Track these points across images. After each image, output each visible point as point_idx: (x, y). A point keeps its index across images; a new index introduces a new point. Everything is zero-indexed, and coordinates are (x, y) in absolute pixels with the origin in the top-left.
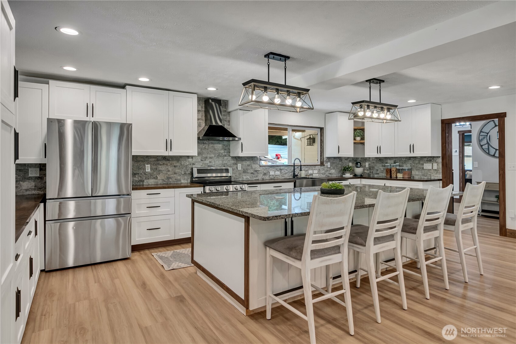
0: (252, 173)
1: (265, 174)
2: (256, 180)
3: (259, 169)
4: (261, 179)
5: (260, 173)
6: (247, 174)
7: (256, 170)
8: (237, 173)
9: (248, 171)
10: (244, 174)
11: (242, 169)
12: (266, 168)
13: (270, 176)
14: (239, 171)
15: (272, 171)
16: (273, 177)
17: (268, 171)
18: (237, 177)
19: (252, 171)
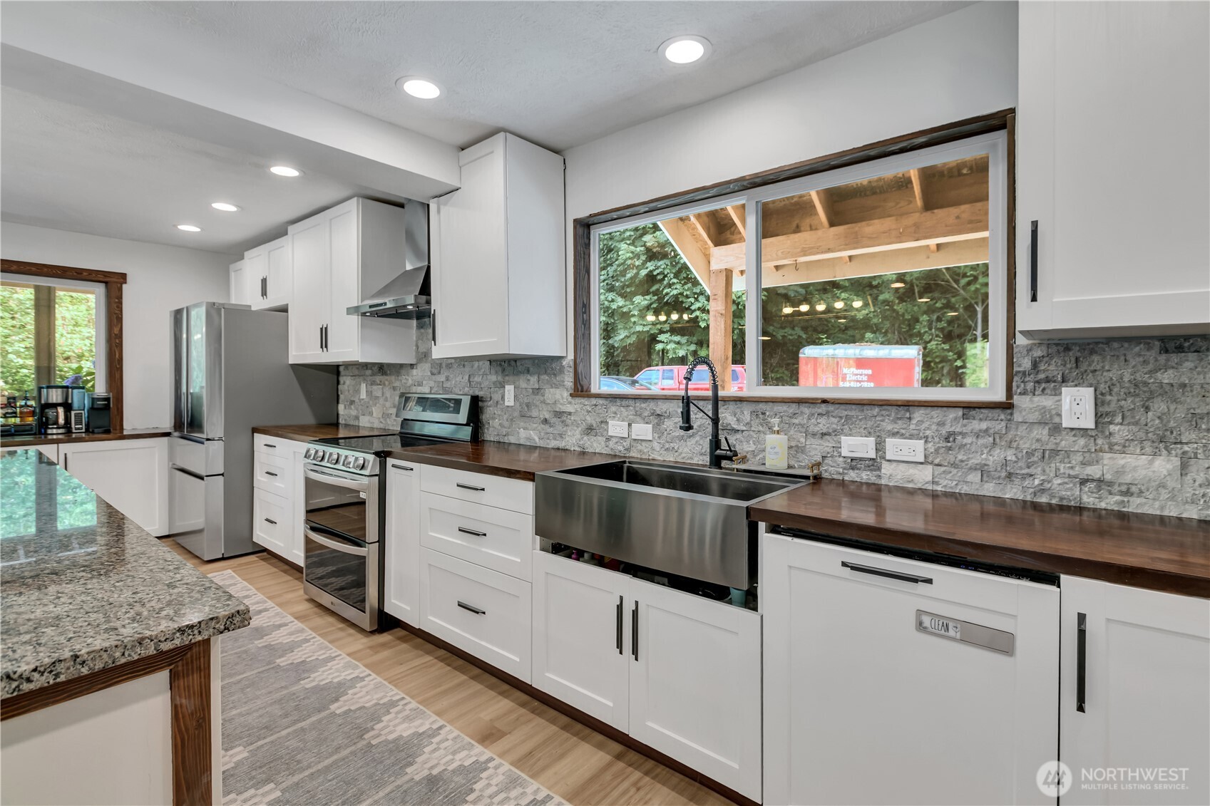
0: (545, 421)
1: (590, 430)
2: (558, 449)
3: (570, 408)
4: (577, 449)
5: (572, 423)
6: (531, 424)
7: (560, 408)
8: (505, 417)
9: (534, 413)
10: (522, 424)
11: (518, 404)
12: (596, 405)
13: (608, 439)
14: (509, 409)
15: (618, 421)
16: (621, 447)
17: (602, 419)
18: (504, 431)
19: (545, 413)
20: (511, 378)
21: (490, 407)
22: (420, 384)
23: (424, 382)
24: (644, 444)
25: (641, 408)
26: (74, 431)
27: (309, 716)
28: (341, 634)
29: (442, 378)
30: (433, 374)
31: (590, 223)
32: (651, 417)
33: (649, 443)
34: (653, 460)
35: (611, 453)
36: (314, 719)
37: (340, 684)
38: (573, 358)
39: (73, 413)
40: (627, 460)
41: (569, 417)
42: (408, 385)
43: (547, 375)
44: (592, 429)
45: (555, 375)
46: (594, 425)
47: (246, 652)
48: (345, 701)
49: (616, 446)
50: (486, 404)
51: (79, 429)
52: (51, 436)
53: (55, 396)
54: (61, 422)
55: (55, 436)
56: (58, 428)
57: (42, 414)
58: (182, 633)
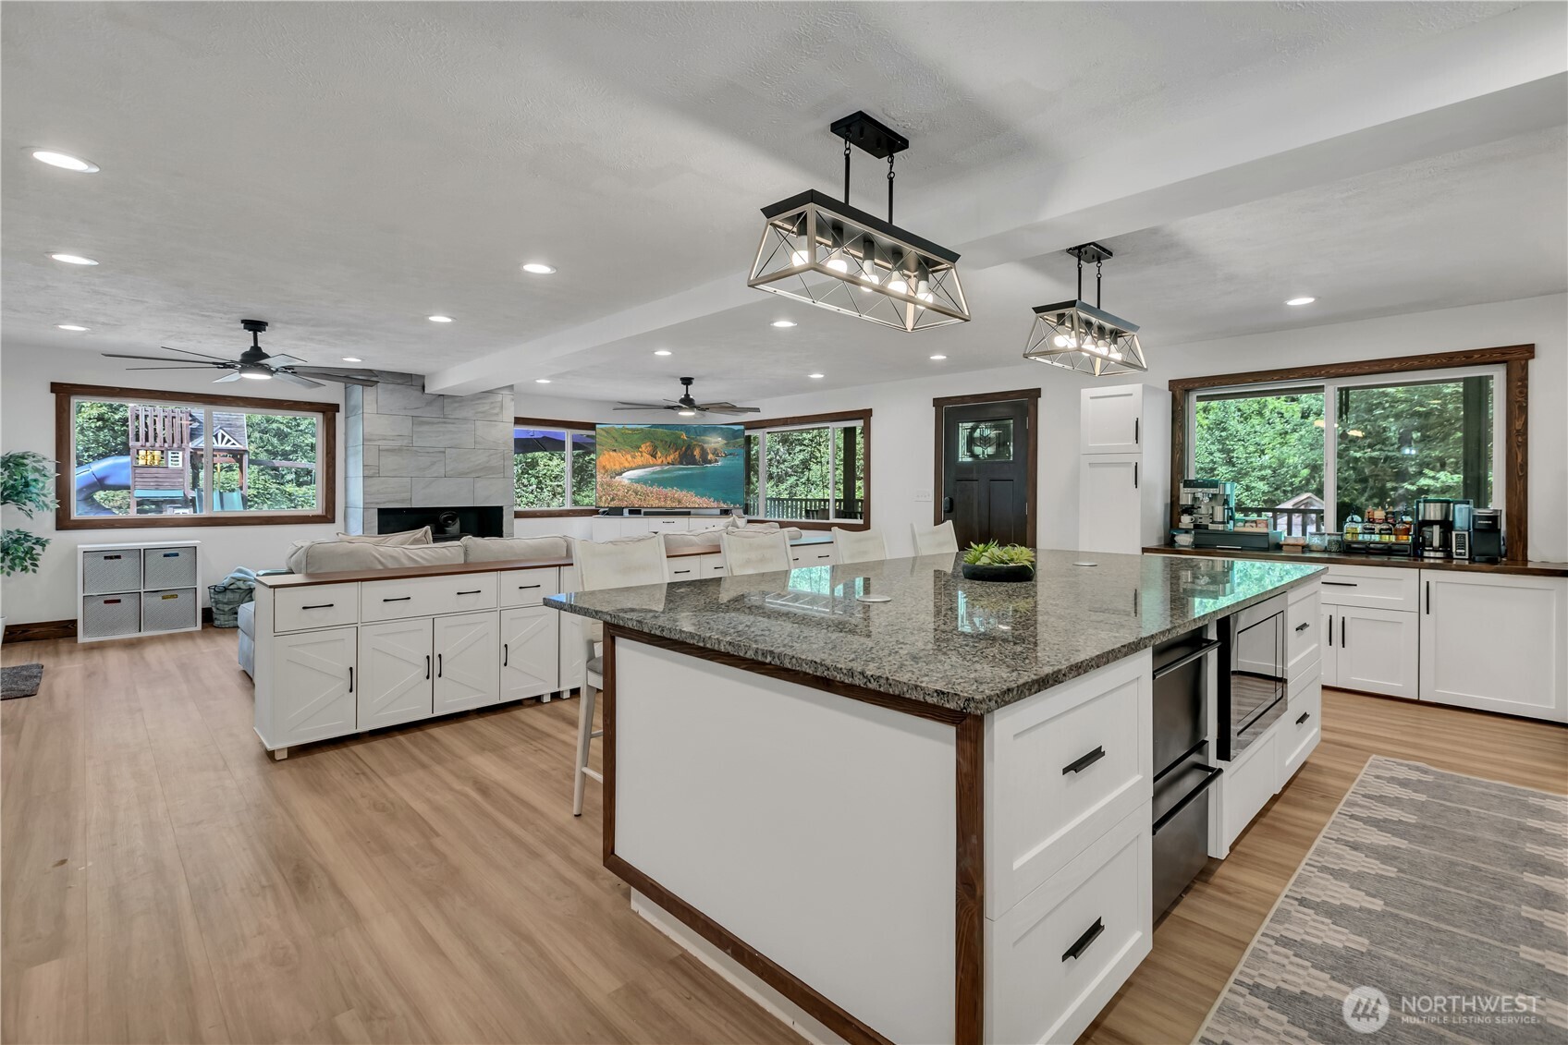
26: (1455, 556)
39: (1454, 533)
47: (1495, 908)
51: (1460, 554)
52: (1426, 561)
53: (1433, 512)
54: (1436, 543)
55: (1432, 561)
56: (1435, 550)
57: (1419, 532)
58: (938, 695)
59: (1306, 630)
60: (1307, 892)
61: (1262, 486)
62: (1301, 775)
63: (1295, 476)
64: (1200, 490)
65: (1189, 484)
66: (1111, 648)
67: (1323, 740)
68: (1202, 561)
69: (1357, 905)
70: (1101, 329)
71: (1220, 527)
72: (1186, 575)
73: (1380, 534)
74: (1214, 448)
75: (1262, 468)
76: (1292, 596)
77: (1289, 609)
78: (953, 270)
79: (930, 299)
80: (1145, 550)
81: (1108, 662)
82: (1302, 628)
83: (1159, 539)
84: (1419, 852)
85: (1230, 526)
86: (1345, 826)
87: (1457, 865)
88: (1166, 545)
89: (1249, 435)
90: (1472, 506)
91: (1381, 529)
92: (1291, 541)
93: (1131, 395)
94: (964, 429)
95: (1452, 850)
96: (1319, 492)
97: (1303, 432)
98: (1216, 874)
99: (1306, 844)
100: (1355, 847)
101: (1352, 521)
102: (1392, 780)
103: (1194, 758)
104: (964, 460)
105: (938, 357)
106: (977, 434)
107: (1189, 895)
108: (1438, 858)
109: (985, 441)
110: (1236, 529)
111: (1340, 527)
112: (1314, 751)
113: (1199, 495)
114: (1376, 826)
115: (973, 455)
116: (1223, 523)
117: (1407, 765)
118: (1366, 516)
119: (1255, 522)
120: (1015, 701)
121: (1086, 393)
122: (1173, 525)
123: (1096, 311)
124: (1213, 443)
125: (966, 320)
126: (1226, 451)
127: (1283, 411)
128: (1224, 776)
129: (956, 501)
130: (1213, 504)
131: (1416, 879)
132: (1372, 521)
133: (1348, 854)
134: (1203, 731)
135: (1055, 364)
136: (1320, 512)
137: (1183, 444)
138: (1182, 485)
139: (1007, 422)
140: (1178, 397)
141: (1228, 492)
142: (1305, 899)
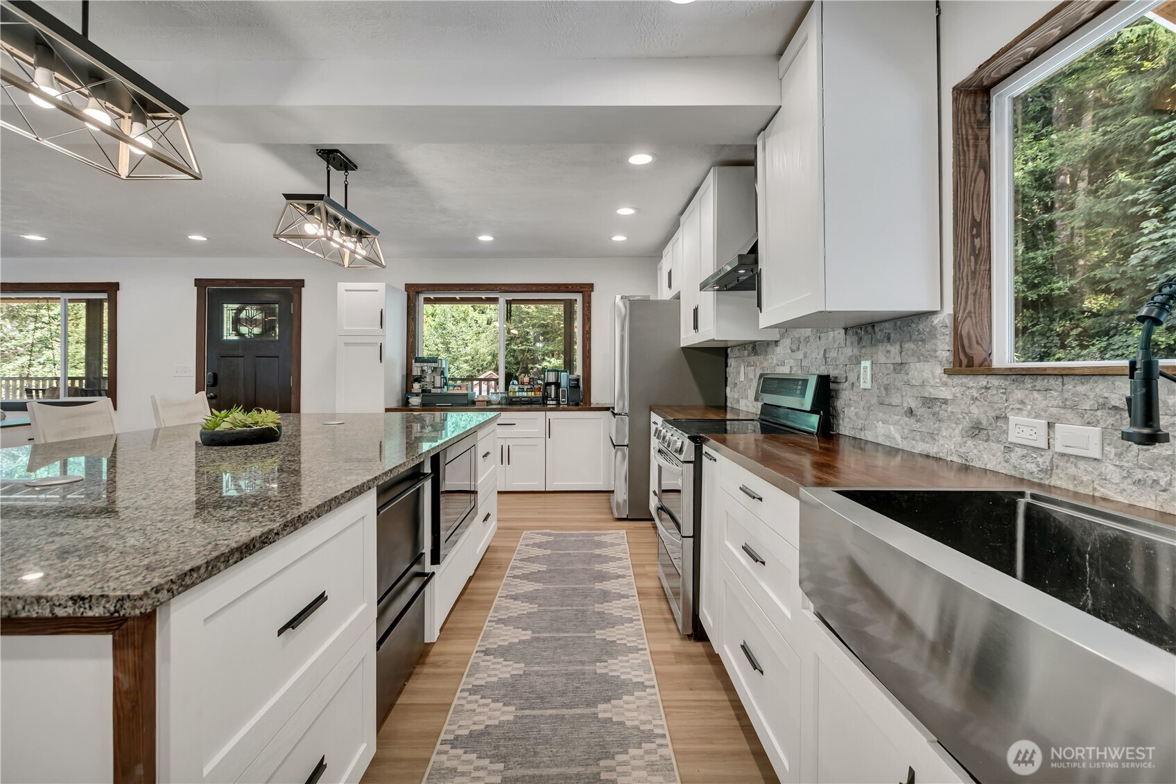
0: (911, 412)
1: (976, 430)
2: (928, 456)
3: (945, 393)
4: (956, 459)
5: (949, 417)
6: (892, 415)
7: (930, 393)
8: (862, 403)
9: (895, 400)
10: (881, 414)
11: (876, 386)
12: (987, 388)
13: (1009, 449)
14: (866, 393)
15: (1028, 416)
16: (1033, 466)
17: (998, 412)
18: (860, 423)
19: (910, 400)
20: (868, 350)
21: (845, 390)
22: (783, 364)
23: (786, 361)
24: (1081, 464)
25: (1076, 394)
26: (561, 403)
27: (577, 706)
28: (663, 626)
29: (800, 355)
30: (792, 351)
31: (986, 83)
32: (1099, 413)
33: (1094, 464)
34: (1105, 499)
35: (1013, 473)
36: (578, 711)
37: (624, 683)
38: (952, 312)
39: (561, 390)
40: (1028, 492)
41: (944, 406)
42: (773, 365)
43: (913, 342)
44: (980, 430)
45: (923, 341)
46: (984, 423)
47: (583, 611)
48: (615, 706)
49: (1023, 462)
50: (841, 386)
51: (564, 402)
52: (548, 406)
53: (551, 377)
54: (553, 396)
55: (551, 406)
56: (552, 400)
57: (545, 390)
58: (75, 603)
59: (488, 456)
60: (489, 643)
61: (465, 366)
62: (486, 556)
63: (484, 361)
64: (425, 364)
65: (419, 360)
66: (333, 496)
67: (499, 528)
68: (427, 416)
69: (516, 640)
70: (348, 227)
71: (439, 391)
72: (417, 427)
73: (527, 391)
74: (438, 341)
75: (466, 355)
76: (480, 434)
77: (479, 443)
78: (179, 122)
79: (148, 143)
80: (387, 410)
81: (330, 510)
82: (485, 456)
83: (398, 401)
84: (548, 589)
85: (445, 390)
86: (510, 585)
87: (567, 590)
88: (403, 405)
89: (459, 333)
90: (568, 373)
91: (528, 389)
92: (480, 399)
93: (377, 291)
94: (229, 310)
95: (563, 581)
96: (496, 370)
97: (488, 333)
98: (431, 653)
99: (487, 606)
100: (515, 598)
101: (513, 384)
102: (535, 545)
103: (416, 568)
104: (229, 338)
105: (197, 238)
106: (243, 315)
107: (410, 681)
108: (557, 589)
109: (251, 322)
110: (449, 392)
111: (507, 388)
112: (494, 537)
113: (425, 368)
114: (526, 579)
115: (238, 334)
116: (440, 388)
117: (541, 533)
118: (520, 381)
119: (460, 386)
120: (202, 581)
121: (342, 286)
122: (408, 391)
123: (344, 210)
124: (438, 338)
125: (196, 178)
126: (446, 344)
127: (477, 319)
128: (436, 576)
129: (220, 377)
130: (434, 374)
131: (548, 608)
132: (523, 384)
133: (513, 604)
134: (421, 545)
135: (306, 249)
136: (496, 380)
137: (415, 331)
138: (413, 361)
139: (272, 306)
140: (411, 297)
141: (444, 366)
142: (487, 649)
